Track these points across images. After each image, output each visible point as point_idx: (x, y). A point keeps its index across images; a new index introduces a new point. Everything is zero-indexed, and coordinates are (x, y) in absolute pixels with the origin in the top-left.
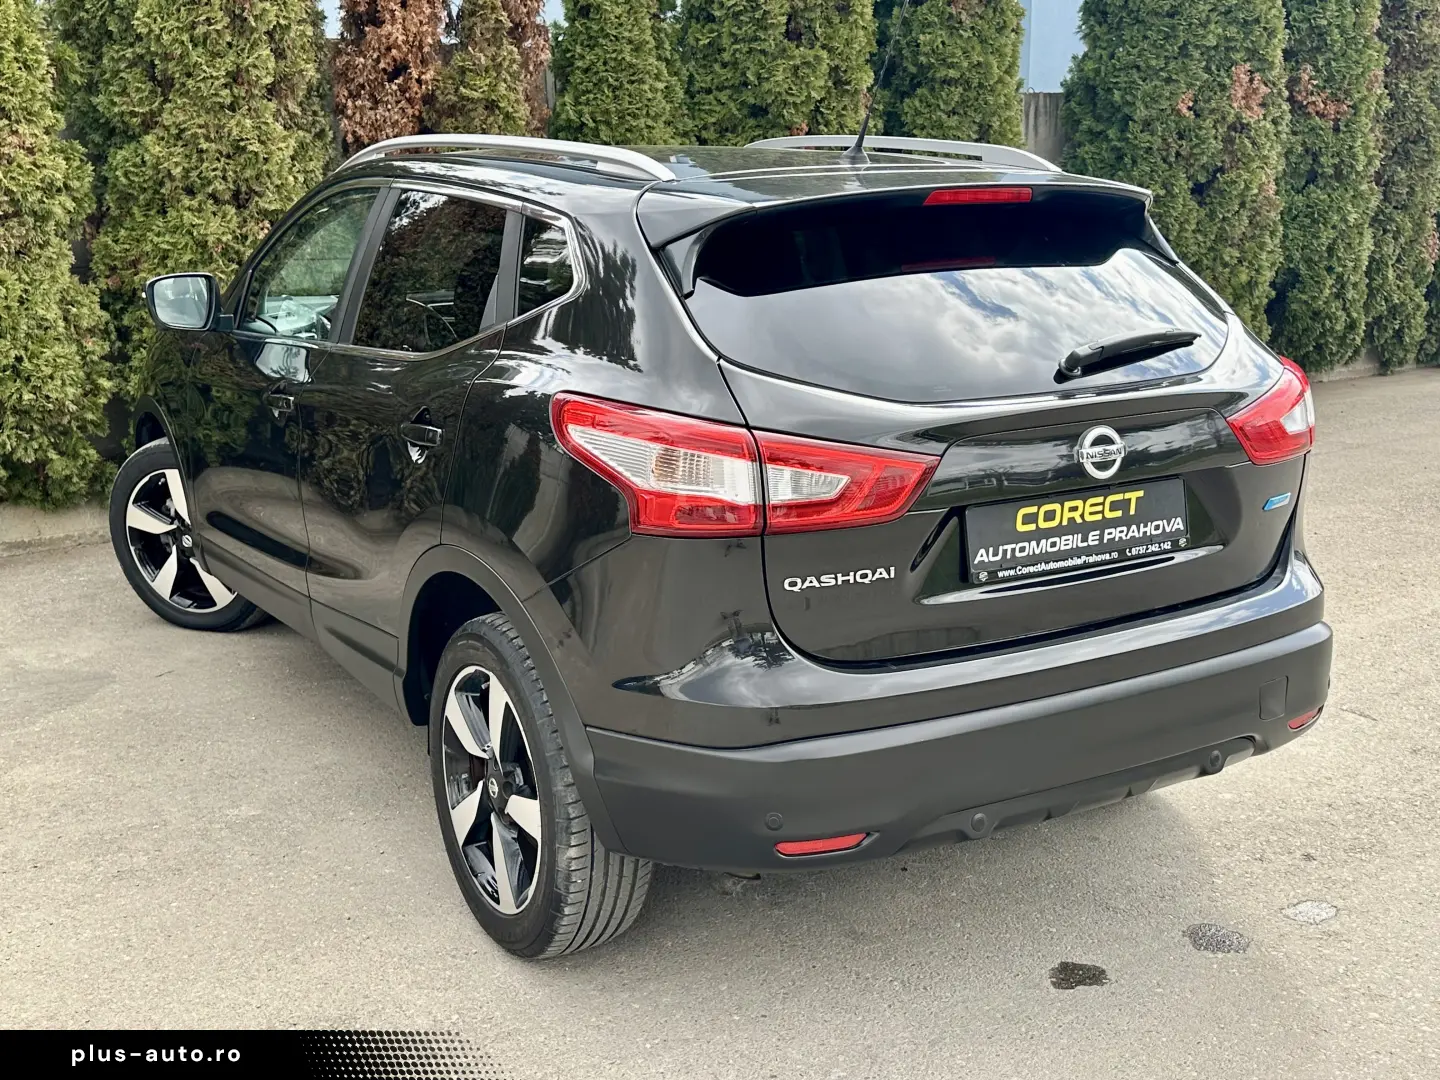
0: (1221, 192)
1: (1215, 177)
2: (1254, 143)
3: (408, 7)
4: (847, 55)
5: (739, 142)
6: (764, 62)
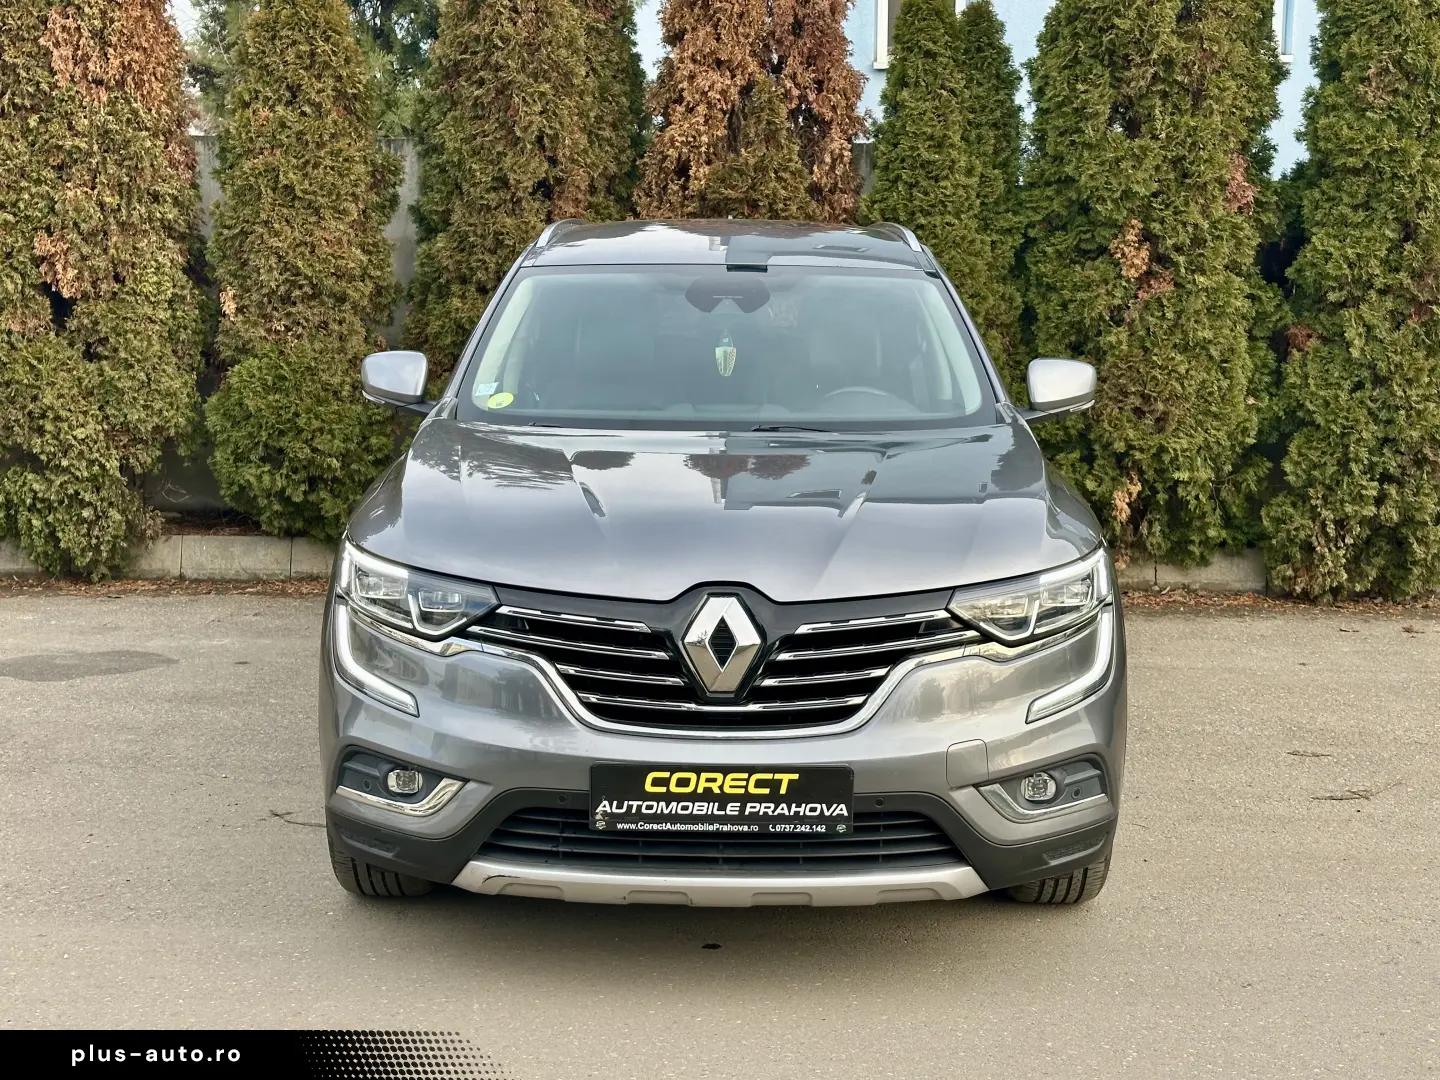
3: (690, 110)
4: (1194, 144)
5: (1064, 241)
6: (1086, 154)
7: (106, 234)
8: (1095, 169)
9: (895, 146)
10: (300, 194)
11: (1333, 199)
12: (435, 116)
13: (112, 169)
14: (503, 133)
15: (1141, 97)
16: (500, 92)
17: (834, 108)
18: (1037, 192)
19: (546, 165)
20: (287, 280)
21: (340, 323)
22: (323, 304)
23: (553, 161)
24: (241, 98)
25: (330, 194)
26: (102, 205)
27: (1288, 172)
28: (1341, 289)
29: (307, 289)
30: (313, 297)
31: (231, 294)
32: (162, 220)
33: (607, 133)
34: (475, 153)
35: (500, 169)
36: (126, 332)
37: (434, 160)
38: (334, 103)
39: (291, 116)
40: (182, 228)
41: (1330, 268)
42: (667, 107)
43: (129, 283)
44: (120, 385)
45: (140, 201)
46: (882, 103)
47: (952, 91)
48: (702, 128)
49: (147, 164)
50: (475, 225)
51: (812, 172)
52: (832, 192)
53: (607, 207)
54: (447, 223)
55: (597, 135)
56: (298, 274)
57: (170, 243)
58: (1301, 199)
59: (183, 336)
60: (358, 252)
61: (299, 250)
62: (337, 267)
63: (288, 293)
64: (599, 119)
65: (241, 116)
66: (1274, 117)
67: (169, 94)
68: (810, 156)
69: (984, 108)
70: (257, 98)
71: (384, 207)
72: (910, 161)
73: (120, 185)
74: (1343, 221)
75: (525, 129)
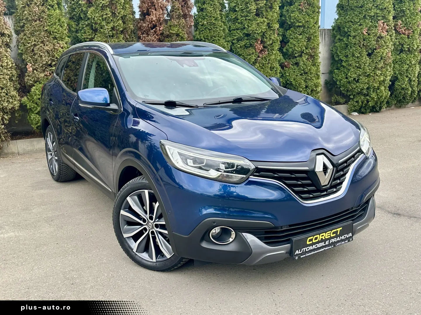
0: (375, 55)
1: (374, 51)
2: (384, 42)
5: (243, 43)
6: (250, 22)
28: (297, 53)
31: (31, 64)
74: (297, 38)
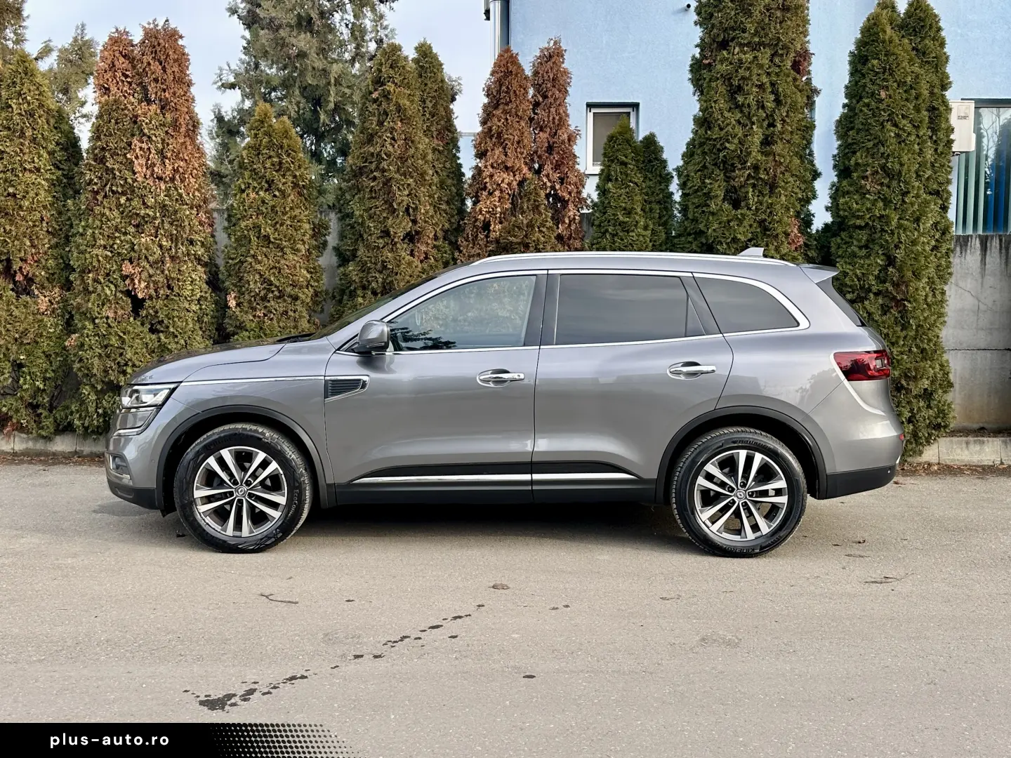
3: (490, 194)
4: (771, 212)
6: (711, 218)
7: (163, 262)
8: (716, 226)
9: (605, 213)
10: (272, 240)
11: (848, 243)
12: (348, 197)
13: (167, 226)
14: (387, 206)
15: (740, 188)
16: (385, 184)
17: (570, 193)
18: (683, 239)
19: (410, 224)
20: (265, 288)
21: (295, 312)
22: (285, 301)
23: (414, 222)
24: (240, 187)
25: (289, 240)
26: (161, 246)
27: (820, 229)
28: (853, 293)
29: (276, 293)
30: (279, 297)
31: (233, 296)
32: (195, 255)
33: (444, 207)
34: (371, 217)
35: (385, 226)
36: (174, 317)
37: (348, 221)
38: (292, 190)
39: (268, 197)
40: (206, 259)
41: (847, 281)
42: (477, 192)
43: (176, 289)
44: (170, 347)
45: (182, 244)
46: (597, 190)
47: (636, 183)
48: (497, 204)
49: (187, 223)
50: (371, 257)
51: (558, 228)
52: (569, 238)
53: (444, 247)
54: (354, 256)
55: (439, 208)
56: (271, 285)
57: (199, 267)
58: (829, 243)
59: (206, 320)
60: (305, 272)
61: (272, 271)
62: (293, 281)
63: (266, 295)
64: (440, 199)
65: (240, 198)
66: (814, 198)
67: (200, 185)
68: (557, 220)
69: (653, 193)
70: (249, 187)
71: (319, 247)
72: (613, 222)
73: (171, 235)
74: (854, 255)
75: (400, 203)
